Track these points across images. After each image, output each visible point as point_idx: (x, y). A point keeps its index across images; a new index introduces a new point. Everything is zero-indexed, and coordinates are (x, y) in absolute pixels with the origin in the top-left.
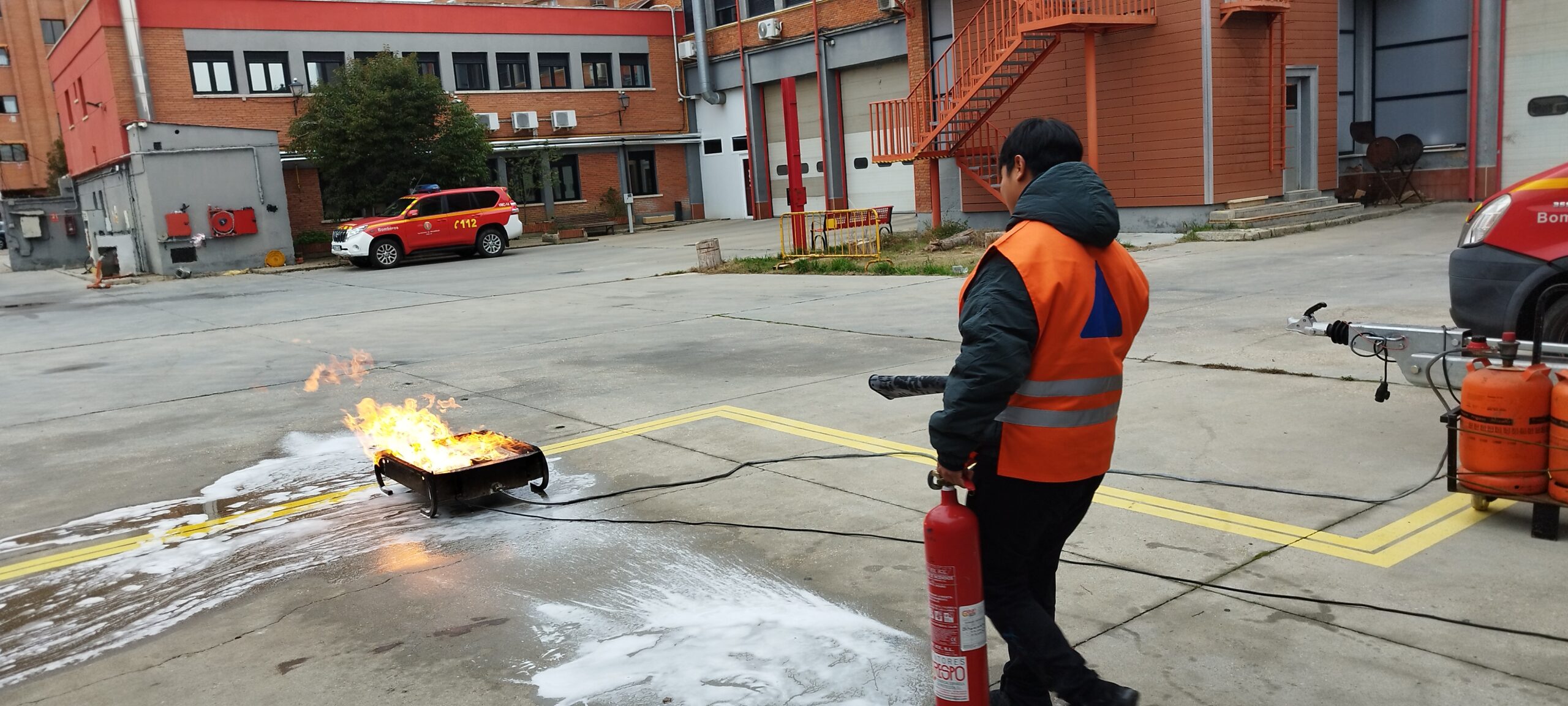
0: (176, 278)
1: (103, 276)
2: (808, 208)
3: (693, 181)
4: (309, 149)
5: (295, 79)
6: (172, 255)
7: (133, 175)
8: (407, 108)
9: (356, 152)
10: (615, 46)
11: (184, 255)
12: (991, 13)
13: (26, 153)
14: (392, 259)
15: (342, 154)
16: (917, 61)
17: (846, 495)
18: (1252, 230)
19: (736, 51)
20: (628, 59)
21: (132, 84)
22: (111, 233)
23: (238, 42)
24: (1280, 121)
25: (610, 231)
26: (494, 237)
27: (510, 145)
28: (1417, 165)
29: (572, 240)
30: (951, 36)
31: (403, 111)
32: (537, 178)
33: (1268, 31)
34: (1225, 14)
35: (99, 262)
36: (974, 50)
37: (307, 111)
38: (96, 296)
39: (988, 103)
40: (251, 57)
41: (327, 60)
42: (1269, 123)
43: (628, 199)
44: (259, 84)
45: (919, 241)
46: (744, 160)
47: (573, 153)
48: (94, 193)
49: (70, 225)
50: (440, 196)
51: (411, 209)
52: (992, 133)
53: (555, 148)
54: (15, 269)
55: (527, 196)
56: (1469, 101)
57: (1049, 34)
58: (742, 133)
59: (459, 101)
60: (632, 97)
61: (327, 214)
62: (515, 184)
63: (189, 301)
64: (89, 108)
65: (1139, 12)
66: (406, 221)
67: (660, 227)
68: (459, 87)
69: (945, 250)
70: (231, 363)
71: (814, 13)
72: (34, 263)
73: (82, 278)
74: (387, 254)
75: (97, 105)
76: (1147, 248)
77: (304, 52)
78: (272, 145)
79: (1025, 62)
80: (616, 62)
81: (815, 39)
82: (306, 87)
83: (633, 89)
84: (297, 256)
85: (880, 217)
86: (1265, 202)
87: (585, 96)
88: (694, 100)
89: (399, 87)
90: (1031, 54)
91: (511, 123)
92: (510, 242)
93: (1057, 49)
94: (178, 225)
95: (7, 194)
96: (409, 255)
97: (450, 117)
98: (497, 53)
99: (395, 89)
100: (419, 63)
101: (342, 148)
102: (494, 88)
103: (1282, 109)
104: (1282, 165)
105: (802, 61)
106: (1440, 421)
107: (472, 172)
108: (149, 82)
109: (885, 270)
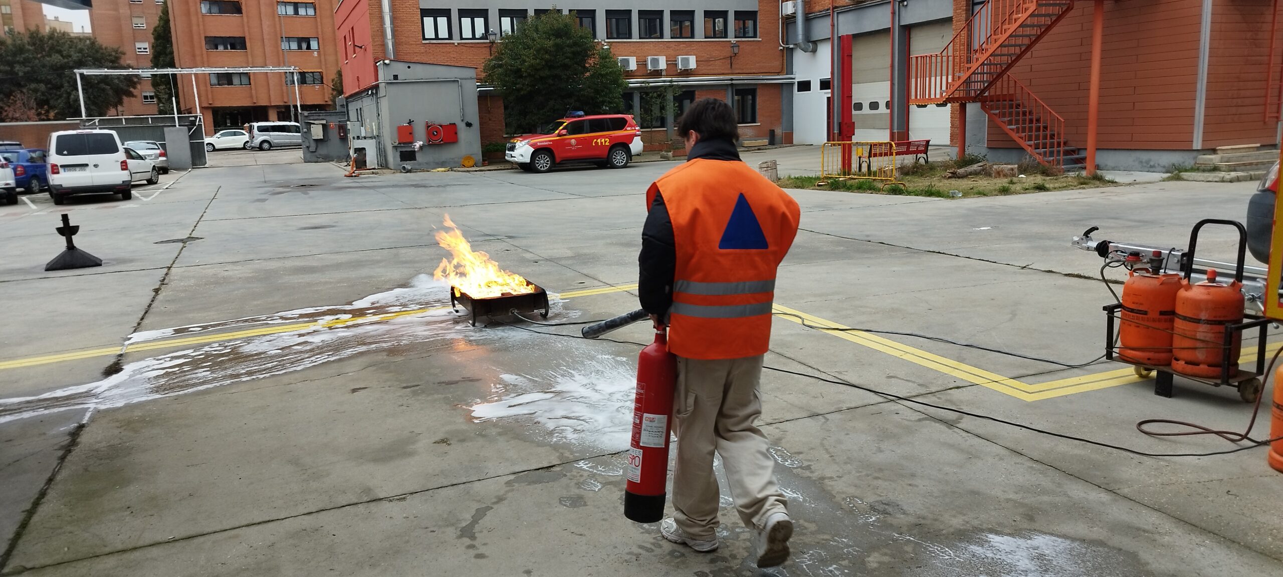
0: (401, 172)
1: (356, 169)
3: (786, 113)
4: (496, 82)
5: (492, 29)
6: (400, 156)
7: (380, 97)
8: (566, 53)
9: (528, 85)
10: (731, 5)
11: (408, 156)
13: (322, 78)
14: (546, 166)
15: (517, 86)
16: (960, 22)
18: (1233, 173)
19: (828, 10)
20: (741, 15)
21: (383, 32)
22: (365, 138)
23: (455, 2)
26: (622, 153)
27: (643, 82)
30: (987, 2)
31: (563, 55)
32: (662, 108)
33: (1272, 0)
35: (354, 158)
36: (1003, 14)
37: (497, 54)
38: (349, 182)
39: (1009, 59)
40: (463, 13)
41: (517, 16)
42: (1267, 80)
44: (467, 33)
45: (941, 170)
46: (828, 97)
47: (692, 89)
48: (357, 110)
49: (341, 131)
50: (584, 120)
51: (563, 129)
52: (1012, 84)
53: (678, 85)
54: (305, 161)
55: (652, 123)
57: (1064, 2)
58: (827, 75)
59: (607, 47)
60: (742, 46)
61: (506, 130)
62: (644, 113)
63: (405, 189)
64: (357, 49)
66: (558, 138)
67: (755, 150)
68: (609, 37)
69: (958, 178)
72: (318, 157)
73: (344, 169)
74: (543, 162)
75: (361, 47)
76: (1130, 184)
77: (500, 9)
78: (471, 78)
79: (1042, 25)
80: (731, 17)
82: (499, 35)
83: (743, 39)
84: (483, 160)
85: (918, 148)
86: (1255, 149)
87: (704, 44)
88: (792, 49)
89: (561, 37)
90: (1047, 18)
91: (646, 65)
92: (633, 157)
93: (1071, 14)
94: (405, 134)
95: (303, 107)
96: (559, 164)
97: (597, 60)
98: (639, 11)
99: (558, 38)
100: (580, 18)
101: (518, 82)
102: (636, 37)
103: (1281, 68)
104: (1277, 117)
105: (879, 19)
106: (1103, 310)
107: (611, 103)
108: (394, 32)
109: (896, 191)
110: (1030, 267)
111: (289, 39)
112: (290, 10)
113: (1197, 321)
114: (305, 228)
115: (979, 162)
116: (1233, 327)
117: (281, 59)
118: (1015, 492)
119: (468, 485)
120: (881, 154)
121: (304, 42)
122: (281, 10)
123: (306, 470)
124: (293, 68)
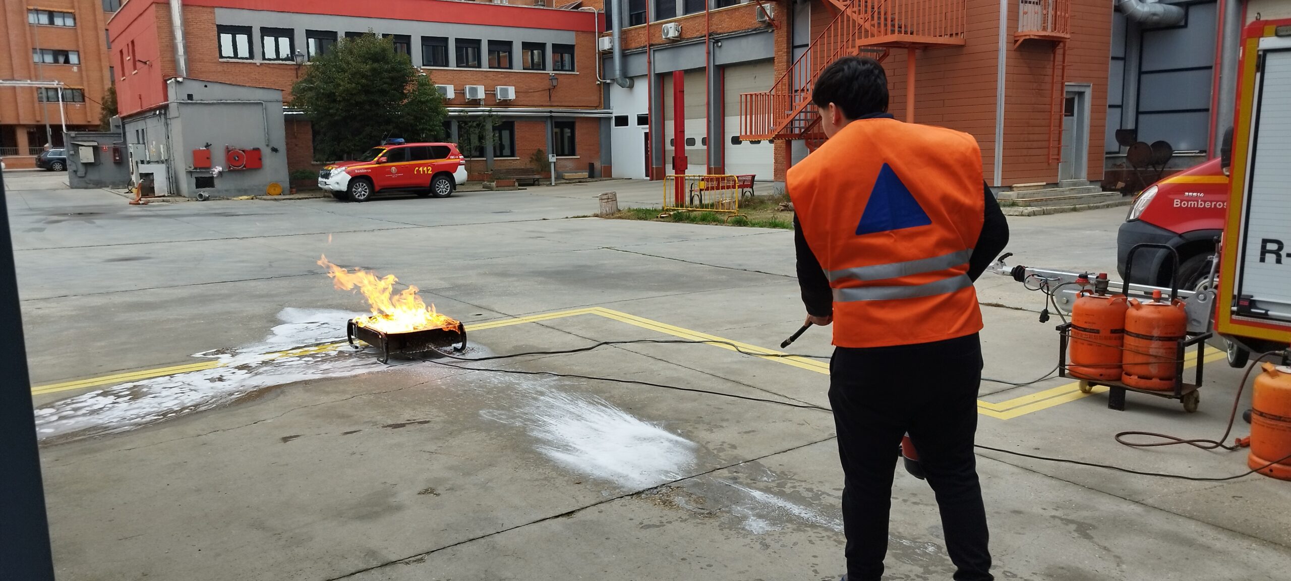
0: (197, 200)
1: (142, 196)
2: (688, 173)
3: (604, 147)
4: (306, 106)
5: (298, 50)
6: (196, 182)
7: (171, 119)
8: (384, 78)
9: (342, 110)
10: (549, 37)
11: (205, 182)
12: (836, 29)
13: (83, 96)
14: (364, 195)
15: (331, 111)
16: (781, 63)
17: (668, 364)
18: (1029, 208)
19: (644, 47)
20: (559, 49)
21: (173, 48)
22: (150, 162)
23: (257, 20)
24: (1058, 125)
25: (536, 183)
26: (445, 182)
27: (462, 111)
28: (1167, 166)
29: (506, 188)
30: (807, 45)
31: (380, 80)
32: (481, 138)
33: (1052, 55)
34: (1018, 40)
35: (139, 185)
37: (306, 77)
38: (136, 210)
40: (266, 31)
41: (324, 37)
42: (1050, 126)
43: (552, 159)
44: (270, 53)
45: (772, 203)
46: (645, 133)
47: (510, 120)
48: (137, 131)
49: (117, 154)
50: (405, 147)
51: (382, 156)
53: (497, 116)
54: (72, 187)
55: (473, 152)
56: (1210, 117)
57: (881, 48)
58: (645, 111)
59: (424, 74)
60: (560, 79)
61: (317, 157)
62: (464, 142)
63: (208, 218)
64: (138, 64)
65: (951, 35)
66: (377, 165)
67: (576, 182)
68: (425, 63)
70: (243, 262)
71: (707, 20)
72: (87, 183)
73: (125, 196)
74: (361, 190)
75: (145, 63)
77: (306, 30)
78: (277, 101)
80: (549, 50)
81: (706, 40)
82: (306, 58)
83: (562, 72)
84: (291, 188)
85: (743, 183)
86: (1042, 187)
87: (523, 75)
88: (609, 84)
89: (378, 61)
91: (464, 94)
92: (457, 187)
93: (887, 60)
94: (202, 158)
95: (70, 127)
96: (378, 192)
97: (416, 86)
98: (456, 39)
99: (375, 62)
100: (395, 43)
101: (331, 106)
102: (453, 65)
103: (1061, 116)
104: (1058, 159)
105: (695, 58)
106: (1056, 330)
107: (431, 131)
108: (186, 48)
109: (740, 223)
111: (43, 51)
112: (44, 19)
114: (114, 260)
116: (1179, 343)
117: (33, 73)
118: (1054, 509)
119: (488, 539)
120: (712, 188)
121: (61, 55)
122: (32, 18)
123: (279, 534)
124: (57, 82)
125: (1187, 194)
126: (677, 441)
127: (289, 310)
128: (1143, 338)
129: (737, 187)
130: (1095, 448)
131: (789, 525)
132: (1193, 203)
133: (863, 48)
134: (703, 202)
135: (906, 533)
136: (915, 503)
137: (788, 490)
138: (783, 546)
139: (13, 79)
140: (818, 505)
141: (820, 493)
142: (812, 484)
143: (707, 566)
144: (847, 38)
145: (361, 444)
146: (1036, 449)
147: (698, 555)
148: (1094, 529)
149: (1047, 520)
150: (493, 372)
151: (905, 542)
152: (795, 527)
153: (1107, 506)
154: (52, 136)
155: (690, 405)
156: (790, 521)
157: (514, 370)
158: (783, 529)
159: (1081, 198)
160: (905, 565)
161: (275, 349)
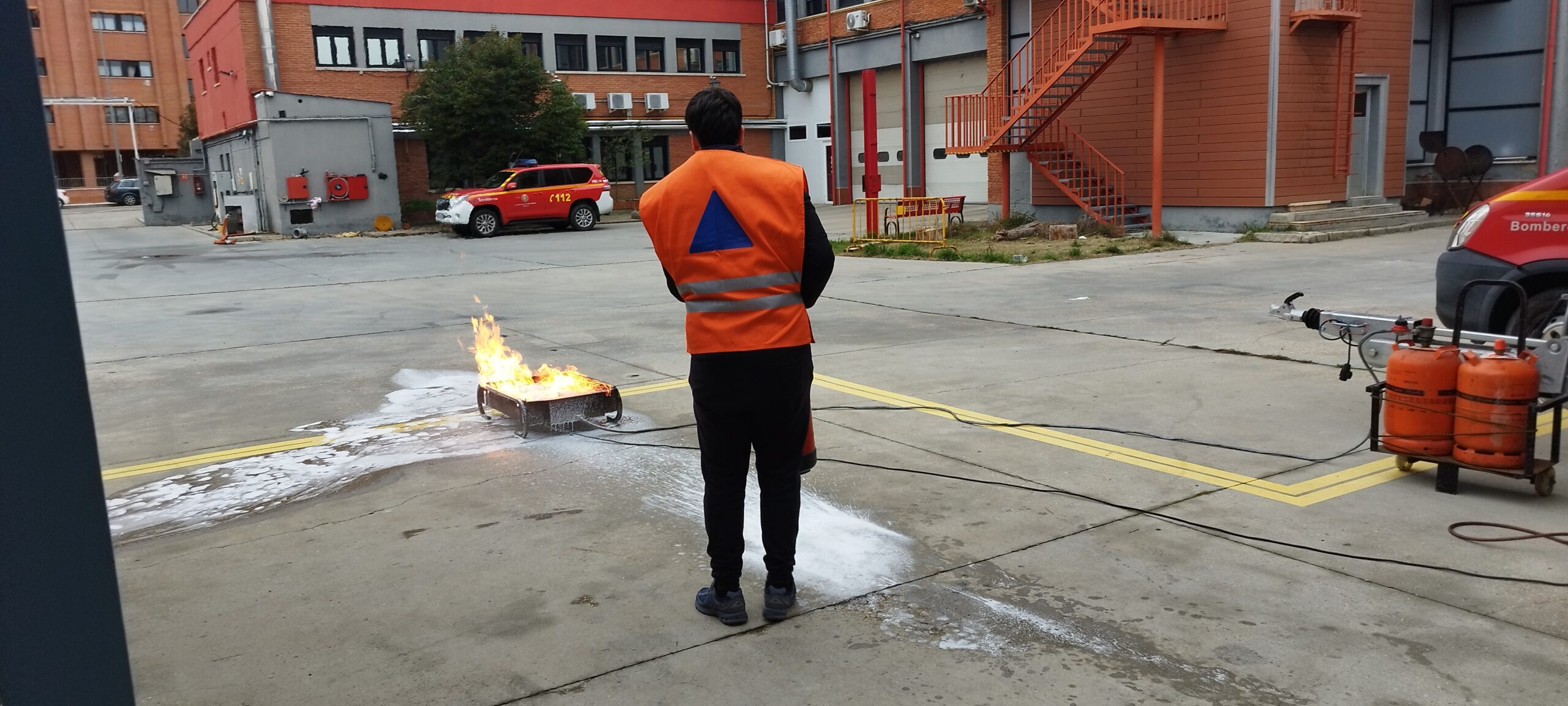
0: (293, 238)
1: (229, 234)
2: (882, 195)
4: (420, 121)
5: (409, 55)
6: (291, 216)
7: (260, 140)
8: (511, 86)
9: (461, 125)
10: (708, 32)
11: (301, 216)
12: (1064, 14)
13: (158, 115)
14: (490, 229)
15: (449, 127)
16: (996, 58)
17: (870, 437)
18: (1310, 233)
19: (824, 41)
20: (720, 45)
21: (260, 55)
22: (237, 194)
23: (359, 19)
24: (1346, 128)
26: (586, 212)
27: (605, 125)
28: (1487, 176)
30: (1028, 35)
31: (507, 88)
32: (629, 157)
33: (1338, 39)
34: (1294, 22)
36: (1047, 49)
37: (419, 86)
38: (222, 251)
39: (1060, 101)
40: (370, 32)
41: (438, 38)
42: (1335, 129)
44: (375, 58)
45: (987, 231)
46: (827, 147)
47: (663, 134)
48: (222, 156)
49: (198, 184)
50: (538, 170)
51: (510, 182)
52: (1062, 130)
53: (647, 129)
54: (148, 224)
55: (619, 174)
56: (1541, 117)
57: (1121, 36)
58: (827, 120)
59: (559, 80)
61: (434, 183)
62: (608, 162)
64: (221, 76)
65: (1210, 17)
66: (504, 193)
68: (559, 67)
69: (1010, 240)
70: (349, 313)
71: (901, 6)
72: (165, 219)
73: (208, 234)
74: (487, 223)
75: (228, 74)
76: (1204, 246)
77: (417, 30)
78: (385, 117)
79: (1096, 63)
80: (709, 48)
81: (901, 32)
82: (417, 64)
83: (724, 75)
84: (404, 222)
85: (950, 206)
86: (1326, 206)
87: (678, 79)
88: (782, 87)
89: (504, 66)
90: (1102, 55)
91: (607, 103)
92: (601, 217)
93: (1128, 50)
94: (298, 188)
95: (143, 153)
96: (506, 225)
97: (550, 96)
98: (596, 36)
99: (500, 67)
100: (523, 43)
101: (448, 122)
102: (593, 69)
103: (1349, 117)
104: (1346, 171)
105: (887, 53)
106: (1367, 391)
107: (568, 149)
108: (277, 55)
109: (948, 256)
110: (1171, 342)
111: (110, 63)
112: (110, 24)
113: (1492, 401)
114: (197, 313)
115: (1030, 222)
116: (1530, 409)
117: (99, 89)
118: (1376, 624)
119: (660, 661)
120: (913, 214)
121: (131, 66)
122: (96, 23)
123: (405, 654)
124: (126, 99)
125: (1528, 214)
126: (887, 536)
127: (406, 372)
128: (1481, 402)
129: (943, 212)
130: (1423, 543)
131: (1037, 645)
132: (1536, 225)
133: (1098, 36)
134: (901, 231)
135: (1187, 656)
136: (1195, 616)
137: (1031, 599)
138: (1031, 672)
139: (75, 97)
140: (1071, 618)
141: (1072, 602)
142: (1062, 590)
143: (936, 697)
144: (1078, 24)
145: (499, 539)
146: (1346, 545)
147: (923, 683)
148: (1432, 651)
149: (1368, 638)
150: (655, 448)
151: (1187, 668)
152: (1044, 646)
153: (1446, 621)
154: (123, 164)
155: (901, 489)
156: (1037, 639)
157: (681, 445)
158: (1029, 649)
159: (1376, 219)
160: (1189, 697)
161: (391, 421)
